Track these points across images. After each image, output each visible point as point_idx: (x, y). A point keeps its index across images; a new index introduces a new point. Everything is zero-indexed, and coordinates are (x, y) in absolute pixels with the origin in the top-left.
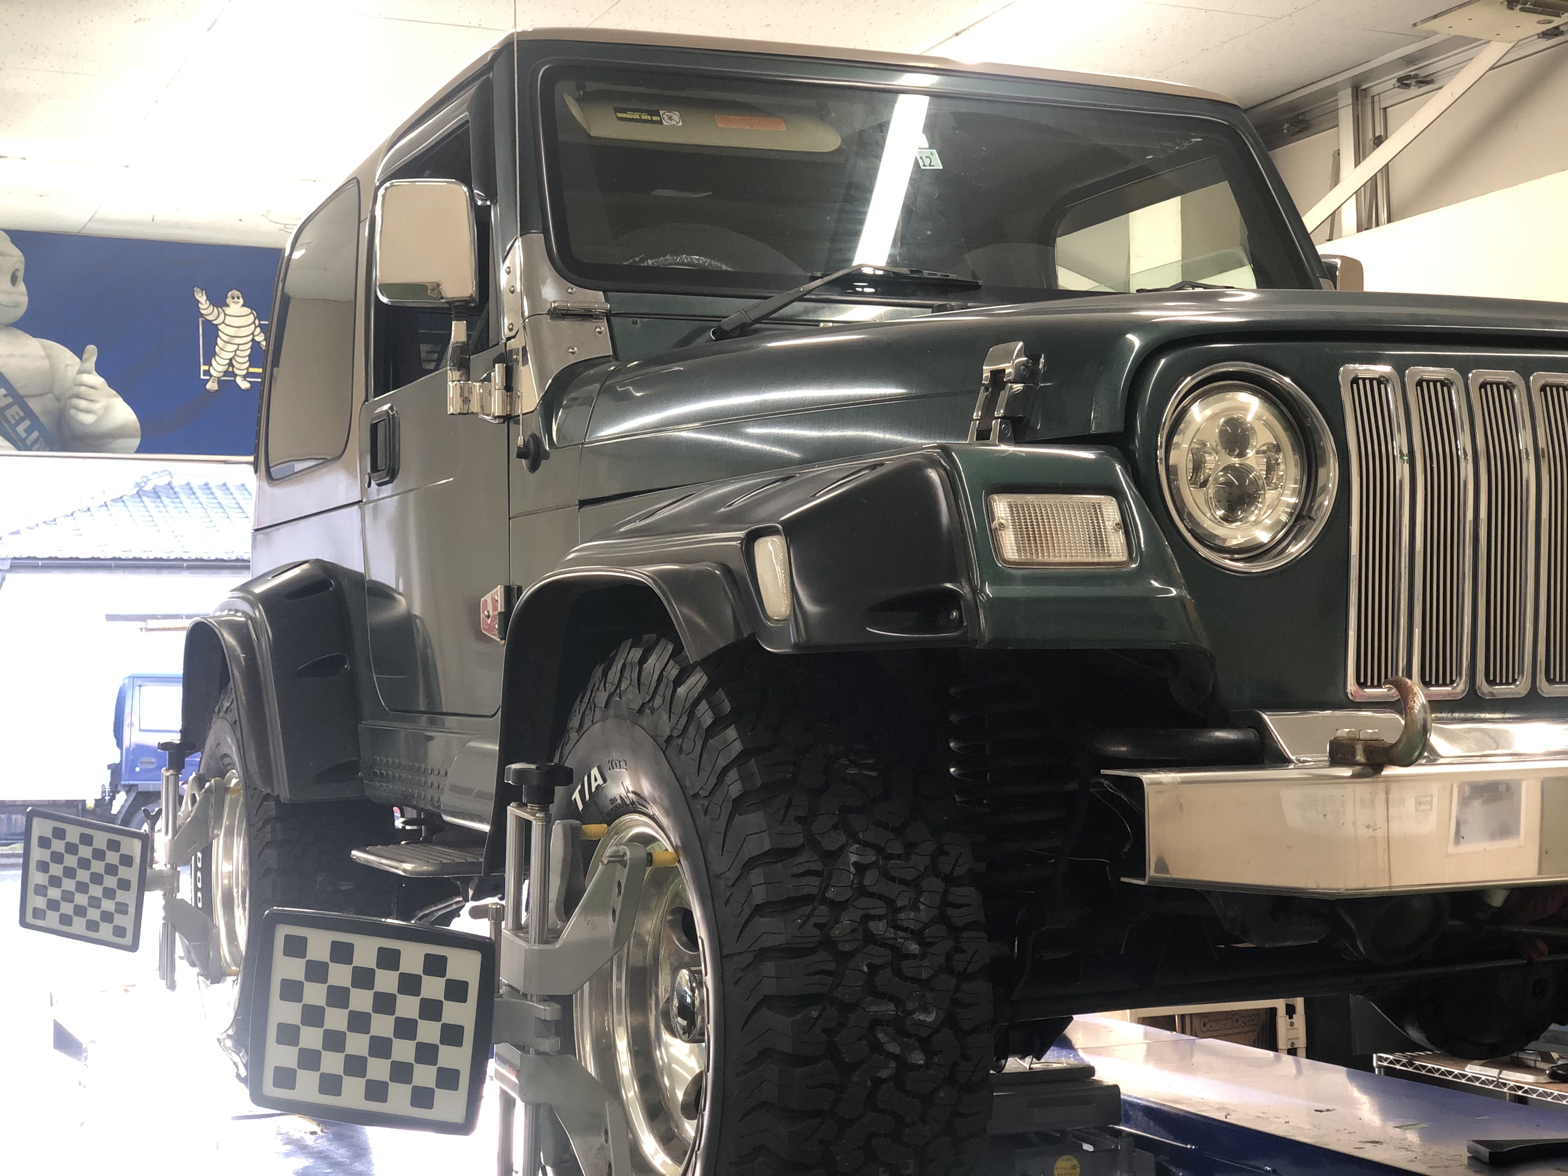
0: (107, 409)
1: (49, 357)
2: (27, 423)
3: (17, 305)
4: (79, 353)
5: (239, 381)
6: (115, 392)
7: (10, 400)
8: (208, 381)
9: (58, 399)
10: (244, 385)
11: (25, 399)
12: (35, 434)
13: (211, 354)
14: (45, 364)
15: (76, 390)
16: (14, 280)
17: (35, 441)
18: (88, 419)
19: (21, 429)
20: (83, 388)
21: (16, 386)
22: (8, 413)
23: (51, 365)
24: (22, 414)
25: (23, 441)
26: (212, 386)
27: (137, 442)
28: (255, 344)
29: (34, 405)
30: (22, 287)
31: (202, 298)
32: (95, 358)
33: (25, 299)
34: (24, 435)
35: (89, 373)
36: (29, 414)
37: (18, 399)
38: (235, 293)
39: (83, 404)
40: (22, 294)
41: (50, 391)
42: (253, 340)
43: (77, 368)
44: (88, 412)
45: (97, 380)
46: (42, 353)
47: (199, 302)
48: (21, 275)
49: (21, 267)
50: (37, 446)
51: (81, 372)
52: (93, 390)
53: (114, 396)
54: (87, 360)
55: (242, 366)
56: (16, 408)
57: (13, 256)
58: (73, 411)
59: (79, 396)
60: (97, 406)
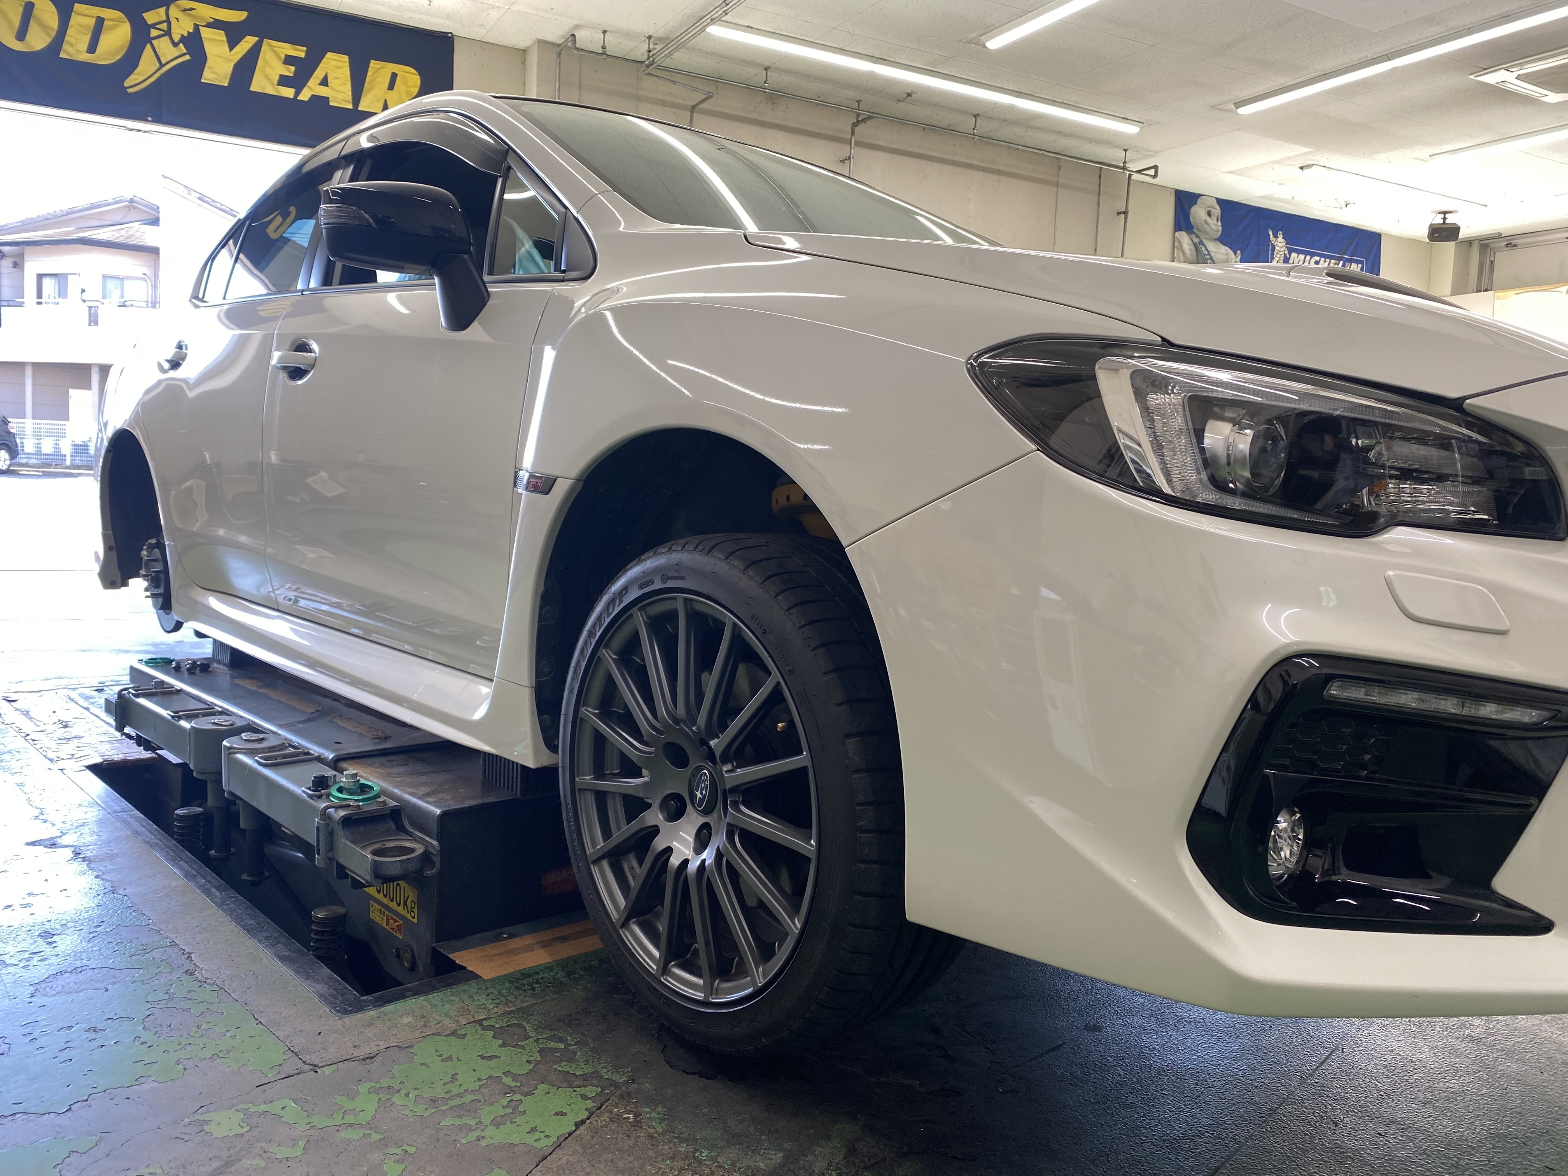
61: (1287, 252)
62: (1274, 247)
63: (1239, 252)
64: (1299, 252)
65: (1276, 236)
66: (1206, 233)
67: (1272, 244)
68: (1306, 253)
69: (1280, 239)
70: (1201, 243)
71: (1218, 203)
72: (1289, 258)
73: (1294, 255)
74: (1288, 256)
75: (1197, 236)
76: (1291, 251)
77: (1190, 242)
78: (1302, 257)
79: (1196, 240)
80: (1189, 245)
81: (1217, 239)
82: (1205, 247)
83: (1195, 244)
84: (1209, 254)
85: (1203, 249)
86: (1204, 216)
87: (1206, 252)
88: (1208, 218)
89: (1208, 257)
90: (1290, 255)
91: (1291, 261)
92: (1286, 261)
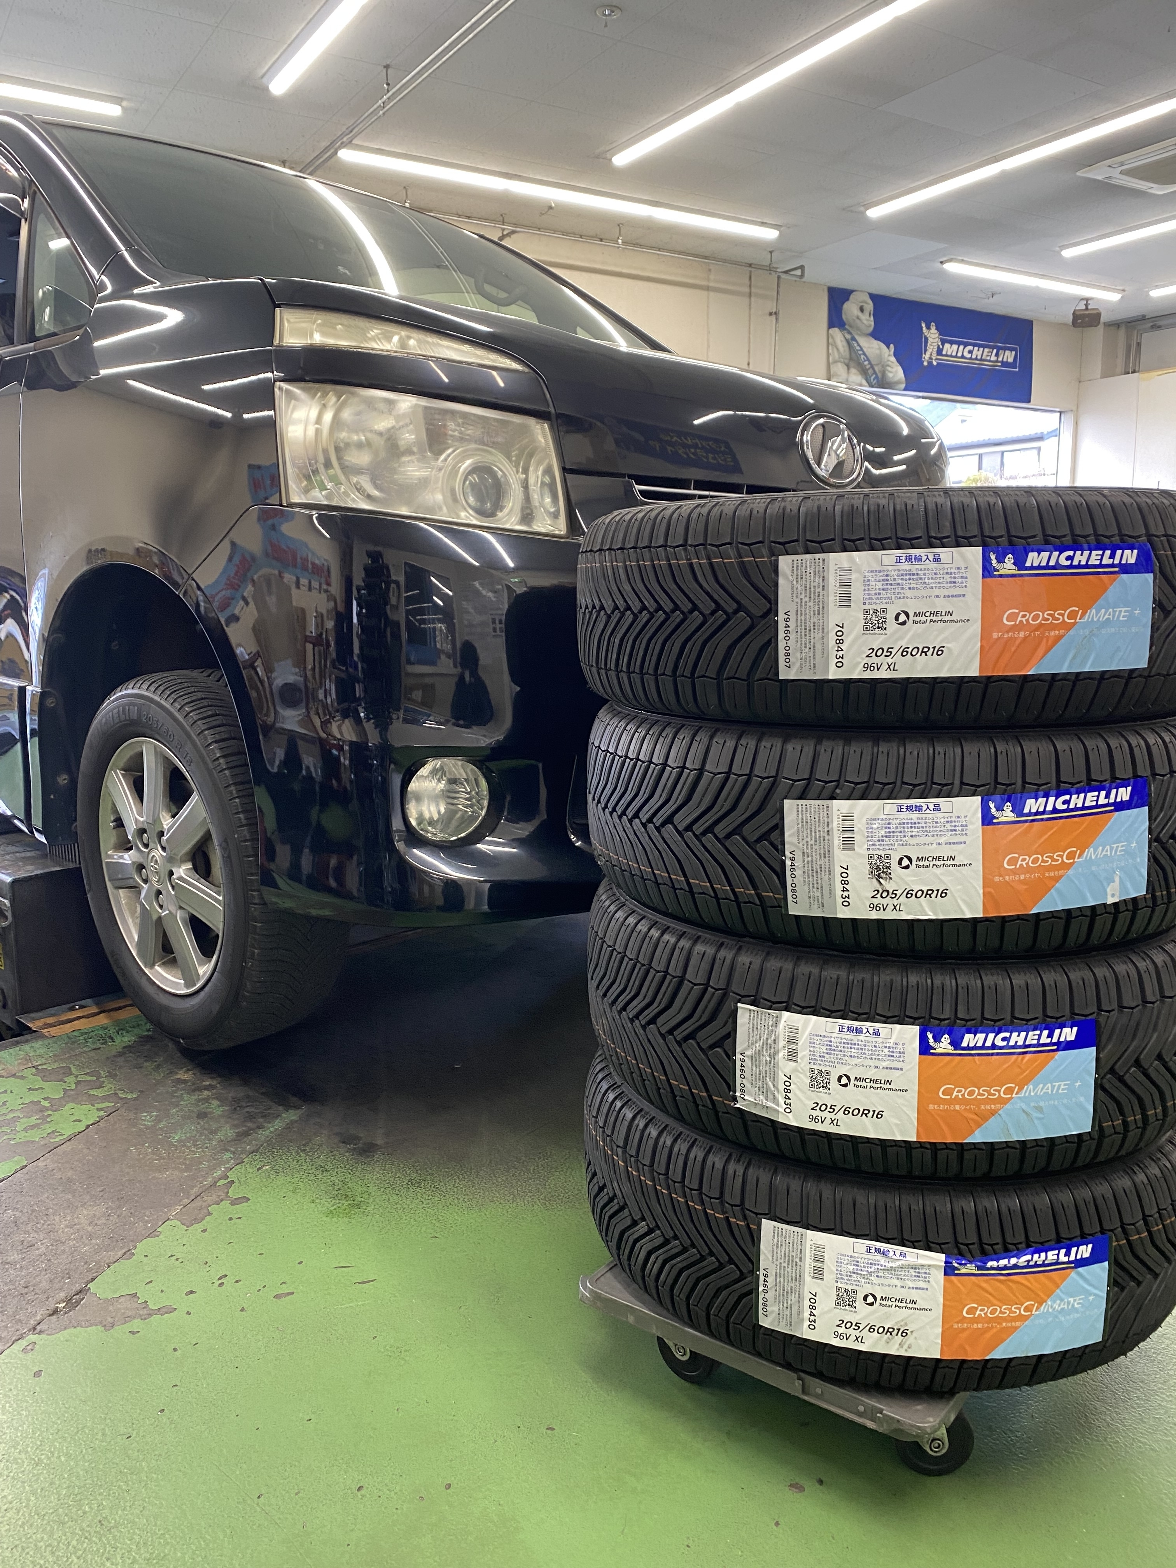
0: (896, 372)
1: (880, 349)
2: (874, 376)
3: (871, 326)
4: (888, 347)
5: (933, 361)
6: (899, 364)
7: (869, 366)
8: (924, 361)
9: (883, 366)
10: (935, 363)
11: (874, 366)
12: (876, 381)
13: (926, 350)
14: (878, 352)
15: (887, 364)
16: (870, 315)
17: (876, 384)
18: (890, 375)
19: (873, 378)
20: (889, 363)
21: (871, 360)
23: (880, 353)
25: (873, 383)
26: (925, 364)
27: (906, 387)
28: (939, 346)
29: (876, 368)
30: (872, 318)
31: (923, 325)
32: (893, 350)
33: (873, 323)
34: (872, 381)
35: (891, 356)
36: (875, 372)
37: (872, 367)
38: (933, 324)
39: (889, 368)
40: (872, 321)
42: (938, 345)
43: (888, 354)
44: (891, 373)
45: (893, 359)
46: (878, 347)
47: (923, 328)
48: (872, 312)
49: (872, 309)
51: (889, 356)
52: (892, 364)
53: (898, 366)
54: (891, 350)
55: (934, 356)
57: (870, 304)
58: (887, 372)
59: (888, 366)
60: (893, 370)
61: (940, 344)
62: (926, 339)
64: (952, 343)
65: (928, 328)
67: (925, 336)
69: (933, 330)
71: (870, 298)
72: (942, 350)
74: (941, 347)
76: (944, 342)
80: (842, 341)
81: (869, 334)
82: (858, 343)
84: (862, 349)
85: (856, 345)
86: (856, 312)
87: (858, 348)
88: (860, 314)
89: (861, 352)
90: (943, 346)
91: (944, 353)
92: (939, 352)
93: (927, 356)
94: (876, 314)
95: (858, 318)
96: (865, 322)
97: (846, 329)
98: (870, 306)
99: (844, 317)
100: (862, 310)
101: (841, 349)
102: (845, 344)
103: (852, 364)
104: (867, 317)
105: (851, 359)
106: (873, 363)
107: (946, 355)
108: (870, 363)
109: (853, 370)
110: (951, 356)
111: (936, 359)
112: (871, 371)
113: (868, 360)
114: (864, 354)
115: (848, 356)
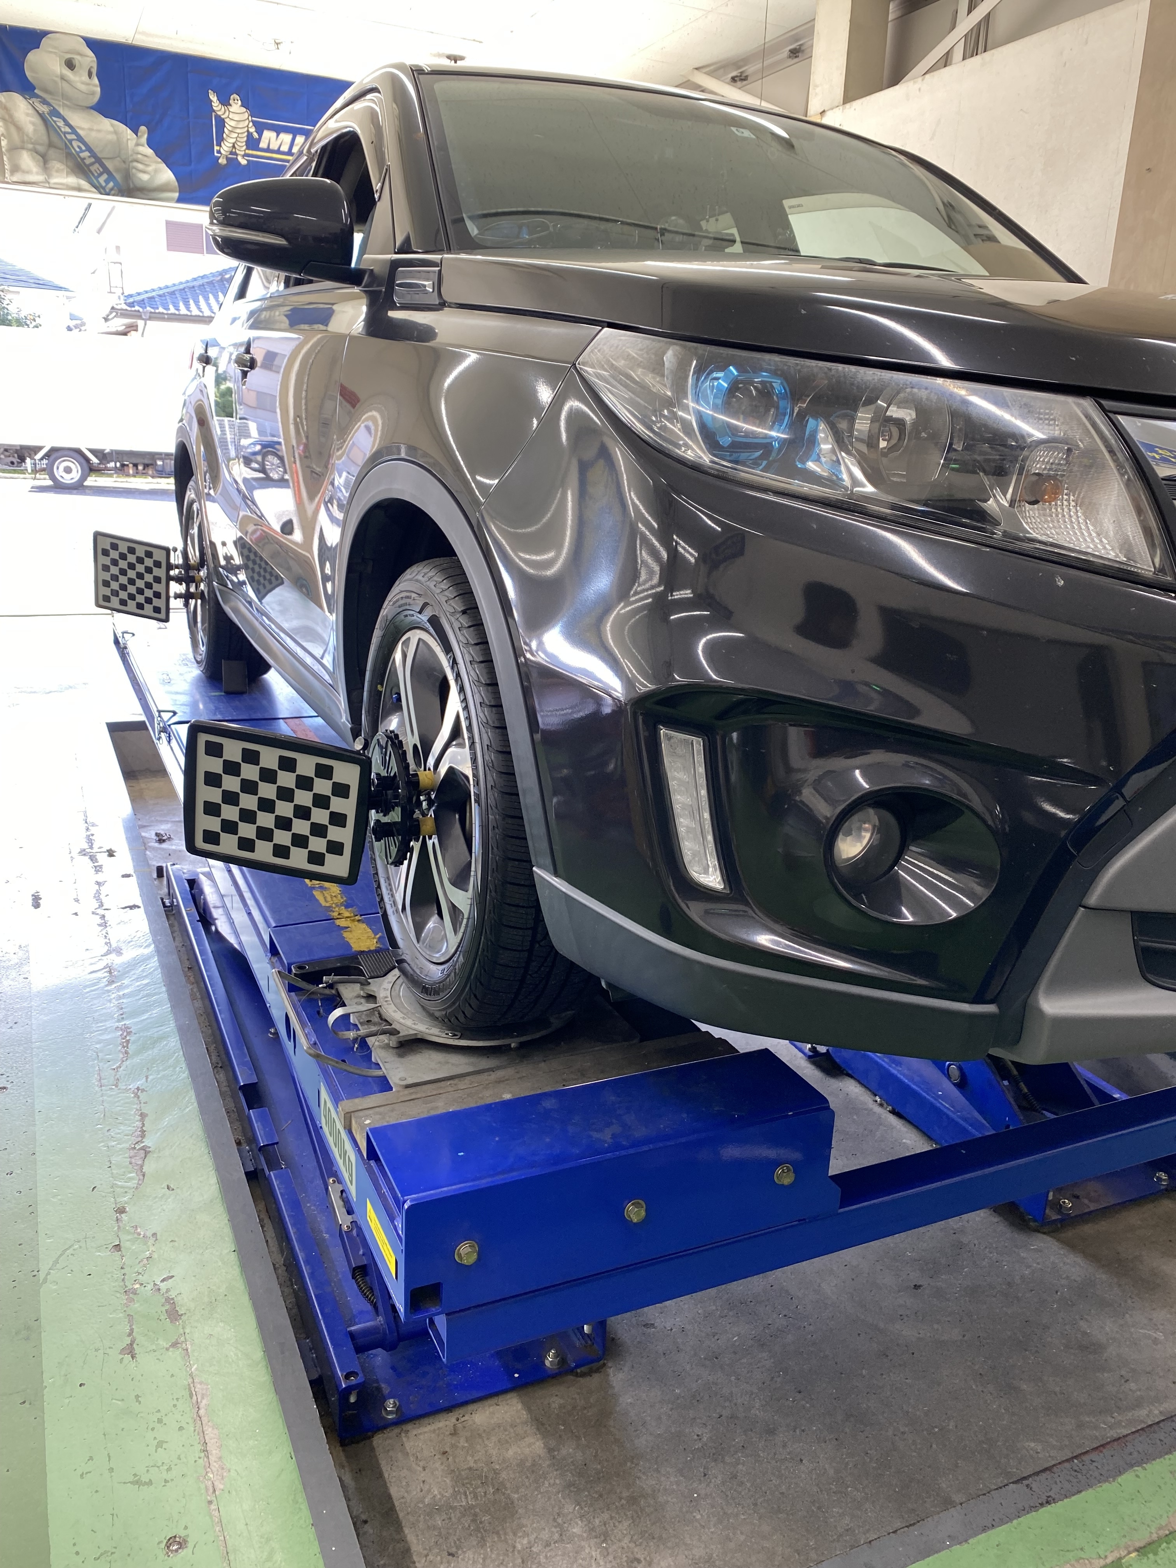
0: (156, 171)
1: (116, 132)
2: (105, 176)
3: (93, 93)
4: (136, 132)
5: (240, 158)
6: (160, 160)
7: (93, 160)
8: (219, 158)
9: (124, 162)
10: (243, 162)
11: (104, 161)
12: (111, 184)
13: (220, 140)
14: (111, 136)
15: (135, 157)
16: (90, 75)
17: (112, 189)
18: (145, 177)
19: (102, 180)
20: (139, 156)
21: (96, 150)
22: (92, 168)
23: (118, 139)
24: (101, 170)
25: (104, 188)
26: (222, 161)
27: (176, 195)
28: (249, 135)
29: (109, 165)
30: (96, 81)
31: (213, 97)
32: (146, 136)
33: (99, 89)
34: (104, 184)
35: (143, 145)
36: (106, 170)
37: (99, 161)
38: (235, 96)
39: (140, 166)
40: (95, 86)
41: (119, 156)
42: (248, 131)
43: (134, 142)
44: (144, 172)
45: (150, 152)
46: (111, 129)
47: (211, 101)
48: (94, 71)
49: (95, 65)
50: (113, 192)
51: (137, 145)
52: (145, 159)
53: (159, 163)
54: (141, 136)
55: (241, 149)
56: (97, 165)
57: (87, 56)
58: (134, 171)
59: (137, 161)
60: (150, 169)
61: (252, 130)
62: (221, 123)
63: (143, 129)
64: (278, 130)
65: (225, 102)
66: (65, 96)
67: (218, 117)
68: (295, 132)
69: (236, 106)
70: (55, 113)
71: (88, 46)
72: (259, 140)
73: (268, 135)
74: (256, 135)
75: (44, 102)
76: (260, 128)
77: (31, 111)
78: (286, 138)
79: (44, 109)
80: (28, 115)
81: (92, 108)
82: (65, 120)
83: (41, 116)
84: (74, 131)
85: (61, 123)
86: (57, 67)
87: (68, 130)
88: (67, 72)
89: (74, 137)
90: (260, 135)
91: (263, 145)
92: (252, 143)
93: (225, 148)
94: (104, 73)
95: (63, 78)
96: (83, 88)
97: (37, 96)
98: (89, 59)
99: (28, 73)
100: (70, 65)
101: (30, 129)
102: (37, 120)
103: (52, 153)
104: (85, 78)
105: (51, 145)
106: (99, 155)
107: (268, 150)
108: (93, 154)
109: (56, 165)
110: (278, 152)
111: (243, 156)
112: (96, 168)
113: (89, 149)
114: (80, 139)
115: (45, 139)
